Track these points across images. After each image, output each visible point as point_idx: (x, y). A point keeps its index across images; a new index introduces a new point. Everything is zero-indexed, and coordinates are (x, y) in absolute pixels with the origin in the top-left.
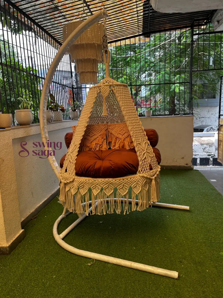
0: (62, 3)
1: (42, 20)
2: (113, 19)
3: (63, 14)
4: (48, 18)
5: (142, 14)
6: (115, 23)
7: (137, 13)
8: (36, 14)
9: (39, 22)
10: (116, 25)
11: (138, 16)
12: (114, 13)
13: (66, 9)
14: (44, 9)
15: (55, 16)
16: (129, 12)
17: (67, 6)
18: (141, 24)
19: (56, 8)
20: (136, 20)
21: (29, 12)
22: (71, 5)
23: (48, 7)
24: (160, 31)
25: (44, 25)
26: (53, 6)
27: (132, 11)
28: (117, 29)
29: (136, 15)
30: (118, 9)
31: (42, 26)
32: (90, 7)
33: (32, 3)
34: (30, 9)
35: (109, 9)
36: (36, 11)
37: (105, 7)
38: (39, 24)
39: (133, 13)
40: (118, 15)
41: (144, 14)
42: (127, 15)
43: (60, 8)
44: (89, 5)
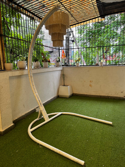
0: (46, 3)
1: (38, 13)
2: (78, 9)
3: (48, 9)
4: (41, 11)
5: (96, 4)
6: (80, 11)
7: (93, 4)
8: (34, 10)
9: (37, 14)
10: (81, 13)
11: (94, 6)
12: (78, 5)
13: (50, 6)
14: (37, 7)
15: (44, 10)
16: (87, 4)
17: (50, 4)
18: (97, 10)
19: (44, 6)
20: (93, 8)
21: (30, 10)
22: (51, 3)
23: (39, 6)
24: (111, 14)
25: (40, 16)
26: (41, 5)
27: (89, 3)
28: (83, 14)
29: (92, 6)
30: (80, 3)
31: (39, 16)
32: (63, 3)
33: (30, 4)
34: (30, 8)
35: (75, 3)
36: (33, 8)
37: (72, 2)
38: (37, 15)
39: (90, 5)
40: (81, 6)
41: (97, 5)
42: (86, 6)
43: (46, 6)
44: (62, 2)
